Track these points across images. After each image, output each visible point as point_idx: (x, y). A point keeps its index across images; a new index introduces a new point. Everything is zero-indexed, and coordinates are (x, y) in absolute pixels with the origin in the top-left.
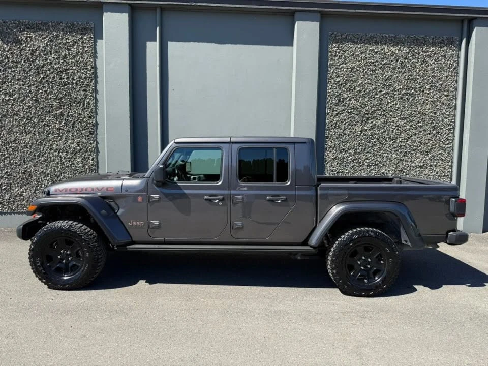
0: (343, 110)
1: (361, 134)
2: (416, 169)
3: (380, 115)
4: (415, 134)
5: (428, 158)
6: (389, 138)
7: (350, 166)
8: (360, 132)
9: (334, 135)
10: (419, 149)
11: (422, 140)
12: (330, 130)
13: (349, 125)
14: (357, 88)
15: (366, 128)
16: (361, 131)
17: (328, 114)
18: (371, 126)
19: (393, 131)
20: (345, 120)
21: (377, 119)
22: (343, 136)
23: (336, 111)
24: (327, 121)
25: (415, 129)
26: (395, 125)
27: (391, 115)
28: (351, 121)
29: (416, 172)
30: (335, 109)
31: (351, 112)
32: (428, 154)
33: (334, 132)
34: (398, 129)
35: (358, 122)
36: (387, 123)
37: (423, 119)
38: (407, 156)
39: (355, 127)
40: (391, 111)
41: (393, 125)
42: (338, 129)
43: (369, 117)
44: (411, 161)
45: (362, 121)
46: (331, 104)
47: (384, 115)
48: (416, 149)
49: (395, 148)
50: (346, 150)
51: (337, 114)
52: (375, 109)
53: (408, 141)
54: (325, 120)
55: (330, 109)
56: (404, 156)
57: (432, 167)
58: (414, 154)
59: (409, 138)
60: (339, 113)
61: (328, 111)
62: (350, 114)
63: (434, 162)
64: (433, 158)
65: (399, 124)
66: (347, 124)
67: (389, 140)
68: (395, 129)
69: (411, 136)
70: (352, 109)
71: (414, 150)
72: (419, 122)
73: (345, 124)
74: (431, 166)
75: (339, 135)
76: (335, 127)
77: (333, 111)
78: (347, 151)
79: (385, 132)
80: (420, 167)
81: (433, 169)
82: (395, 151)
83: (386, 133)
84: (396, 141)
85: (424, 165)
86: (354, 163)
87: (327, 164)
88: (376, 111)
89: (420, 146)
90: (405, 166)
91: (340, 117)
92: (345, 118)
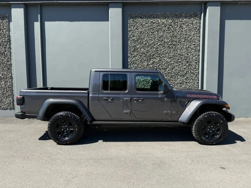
0: (137, 54)
1: (147, 67)
2: (178, 84)
3: (157, 56)
4: (177, 66)
5: (184, 78)
6: (162, 69)
7: (142, 84)
8: (146, 66)
9: (133, 67)
10: (179, 74)
11: (181, 69)
12: (131, 65)
13: (141, 62)
14: (144, 42)
15: (150, 64)
16: (147, 65)
17: (129, 56)
18: (152, 63)
19: (164, 64)
20: (138, 60)
21: (155, 59)
22: (138, 68)
23: (133, 55)
24: (129, 60)
25: (177, 63)
26: (165, 61)
27: (163, 56)
28: (141, 60)
29: (178, 86)
30: (133, 54)
31: (141, 55)
32: (184, 77)
33: (133, 66)
34: (167, 64)
35: (145, 60)
36: (161, 61)
37: (181, 57)
38: (173, 78)
39: (144, 63)
40: (163, 54)
41: (164, 62)
42: (135, 64)
43: (151, 58)
44: (175, 80)
45: (148, 60)
46: (131, 51)
47: (159, 56)
48: (177, 74)
49: (165, 74)
51: (134, 57)
52: (154, 53)
53: (173, 70)
55: (130, 54)
56: (171, 78)
57: (187, 83)
58: (177, 77)
59: (173, 68)
60: (135, 56)
61: (129, 55)
62: (141, 56)
63: (188, 81)
64: (188, 79)
65: (168, 61)
66: (139, 62)
67: (162, 70)
68: (165, 63)
69: (175, 67)
70: (142, 54)
71: (176, 75)
72: (179, 59)
73: (138, 62)
74: (186, 83)
75: (136, 67)
76: (133, 63)
77: (132, 55)
79: (160, 65)
80: (180, 83)
81: (187, 84)
82: (166, 75)
83: (161, 66)
84: (166, 70)
85: (182, 82)
86: (144, 82)
88: (155, 54)
89: (180, 72)
90: (171, 83)
91: (135, 58)
92: (138, 58)
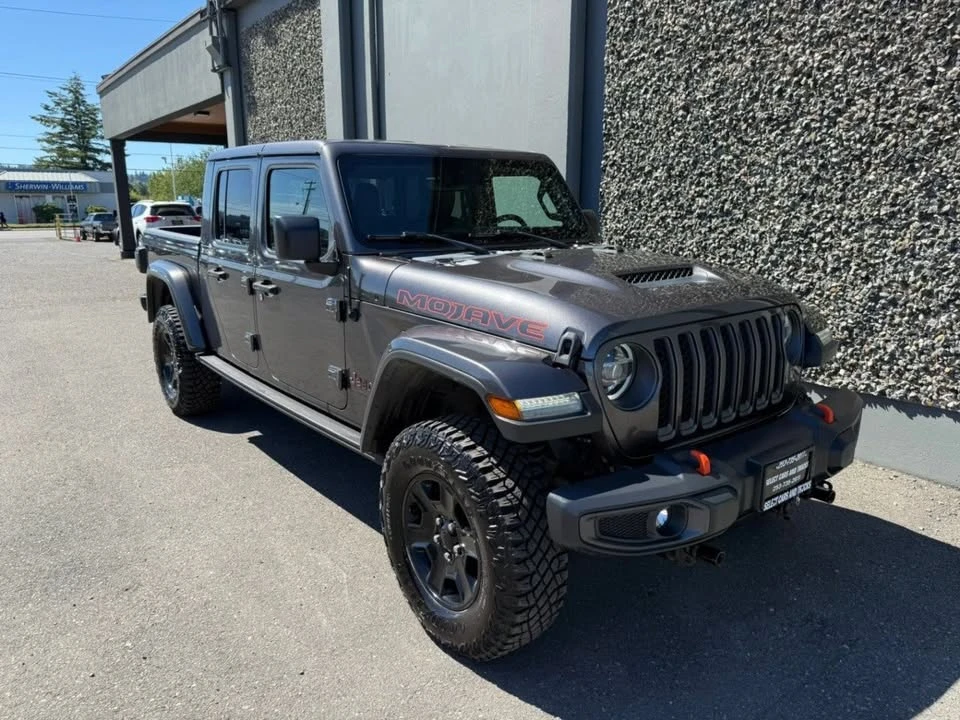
0: (643, 50)
1: (684, 117)
2: (861, 228)
3: (743, 42)
4: (866, 94)
5: (915, 184)
6: (770, 119)
7: (657, 218)
8: (681, 112)
9: (623, 127)
10: (875, 150)
11: (893, 115)
12: (613, 114)
15: (700, 96)
16: (686, 108)
17: (608, 67)
18: (714, 87)
19: (781, 92)
20: (646, 80)
21: (733, 59)
22: (642, 128)
24: (607, 91)
25: (870, 73)
26: (789, 69)
27: (779, 36)
28: (659, 79)
29: (859, 240)
30: (624, 53)
31: (661, 51)
32: (913, 170)
34: (798, 83)
35: (679, 78)
36: (763, 68)
37: (904, 23)
38: (830, 181)
39: (673, 98)
40: (781, 21)
41: (783, 74)
42: (629, 108)
43: (709, 59)
44: (842, 199)
45: (691, 75)
46: (615, 38)
47: (754, 40)
48: (863, 154)
49: (784, 153)
50: (647, 169)
51: (629, 65)
52: (728, 26)
53: (835, 124)
55: (613, 53)
56: (817, 179)
57: (934, 220)
58: (858, 173)
59: (839, 112)
60: (631, 62)
61: (609, 60)
62: (659, 60)
63: (941, 204)
64: (942, 187)
65: (805, 63)
66: (651, 91)
67: (768, 128)
68: (788, 83)
69: (850, 103)
70: (663, 42)
71: (859, 158)
72: (885, 41)
73: (646, 92)
74: (924, 217)
76: (625, 104)
77: (620, 57)
78: (650, 172)
79: (755, 98)
80: (878, 220)
81: (936, 231)
82: (785, 165)
83: (758, 104)
84: (789, 129)
85: (892, 215)
86: (666, 208)
87: (606, 212)
88: (731, 31)
89: (881, 140)
90: (817, 217)
91: (634, 73)
92: (646, 72)
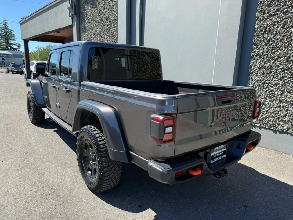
0: (277, 11)
7: (279, 77)
9: (263, 41)
12: (259, 36)
13: (283, 27)
17: (258, 17)
20: (278, 22)
22: (274, 42)
23: (268, 13)
24: (256, 26)
28: (285, 22)
30: (266, 12)
33: (263, 38)
42: (268, 33)
46: (263, 6)
50: (276, 58)
51: (269, 17)
54: (255, 25)
55: (261, 12)
60: (270, 15)
61: (258, 14)
62: (286, 15)
66: (280, 27)
70: (289, 7)
73: (278, 27)
75: (269, 41)
76: (265, 32)
77: (264, 13)
78: (277, 59)
86: (285, 73)
87: (252, 73)
91: (272, 20)
92: (278, 19)
